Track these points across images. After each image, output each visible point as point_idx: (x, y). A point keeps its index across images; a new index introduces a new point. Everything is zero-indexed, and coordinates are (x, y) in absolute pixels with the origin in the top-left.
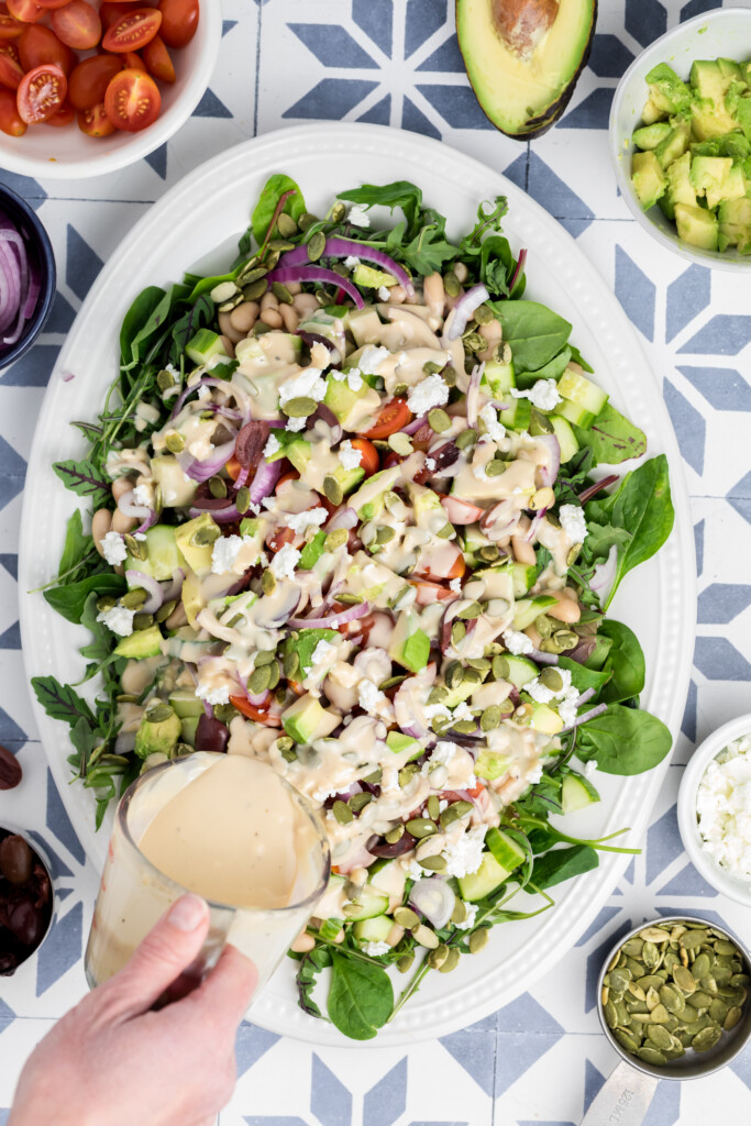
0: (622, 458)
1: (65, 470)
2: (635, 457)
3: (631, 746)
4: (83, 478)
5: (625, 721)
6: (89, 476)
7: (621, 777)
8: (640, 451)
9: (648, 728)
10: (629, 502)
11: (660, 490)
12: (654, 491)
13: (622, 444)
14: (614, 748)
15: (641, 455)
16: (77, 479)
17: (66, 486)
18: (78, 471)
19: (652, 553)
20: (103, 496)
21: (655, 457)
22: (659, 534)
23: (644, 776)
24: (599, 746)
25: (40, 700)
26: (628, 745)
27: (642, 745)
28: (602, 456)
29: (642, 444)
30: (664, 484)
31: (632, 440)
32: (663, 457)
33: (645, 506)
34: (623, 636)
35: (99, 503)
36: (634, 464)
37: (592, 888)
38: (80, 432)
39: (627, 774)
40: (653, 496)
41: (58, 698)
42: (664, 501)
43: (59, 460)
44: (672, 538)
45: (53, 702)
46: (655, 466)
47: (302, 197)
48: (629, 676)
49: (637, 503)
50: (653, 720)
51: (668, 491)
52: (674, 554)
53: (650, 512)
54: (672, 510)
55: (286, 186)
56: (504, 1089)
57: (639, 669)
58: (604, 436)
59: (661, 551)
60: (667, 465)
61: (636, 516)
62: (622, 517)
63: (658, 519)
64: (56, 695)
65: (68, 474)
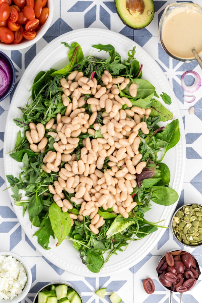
0: (167, 120)
1: (16, 121)
2: (170, 120)
3: (167, 198)
4: (21, 123)
5: (165, 191)
6: (23, 122)
7: (165, 206)
8: (171, 118)
9: (172, 193)
10: (168, 132)
11: (177, 129)
12: (175, 129)
13: (166, 116)
14: (162, 198)
15: (172, 119)
16: (20, 123)
17: (17, 125)
18: (20, 121)
19: (174, 146)
20: (27, 127)
21: (175, 119)
22: (176, 140)
23: (171, 206)
24: (158, 198)
25: (8, 181)
26: (166, 197)
27: (170, 198)
28: (161, 119)
29: (172, 116)
30: (178, 127)
31: (169, 115)
32: (177, 120)
33: (172, 133)
34: (165, 167)
35: (26, 129)
36: (170, 122)
37: (156, 236)
38: (20, 110)
39: (166, 205)
40: (175, 130)
41: (13, 181)
42: (178, 131)
43: (15, 118)
44: (180, 142)
45: (12, 182)
46: (175, 122)
47: (81, 49)
48: (166, 178)
49: (171, 132)
50: (174, 191)
51: (179, 129)
52: (180, 146)
53: (174, 134)
54: (180, 134)
55: (77, 46)
56: (137, 271)
57: (169, 176)
58: (161, 114)
59: (177, 145)
60: (178, 122)
61: (170, 136)
62: (166, 136)
63: (176, 136)
64: (13, 180)
65: (17, 122)
